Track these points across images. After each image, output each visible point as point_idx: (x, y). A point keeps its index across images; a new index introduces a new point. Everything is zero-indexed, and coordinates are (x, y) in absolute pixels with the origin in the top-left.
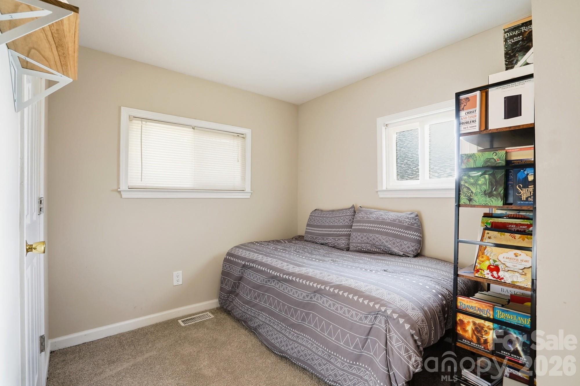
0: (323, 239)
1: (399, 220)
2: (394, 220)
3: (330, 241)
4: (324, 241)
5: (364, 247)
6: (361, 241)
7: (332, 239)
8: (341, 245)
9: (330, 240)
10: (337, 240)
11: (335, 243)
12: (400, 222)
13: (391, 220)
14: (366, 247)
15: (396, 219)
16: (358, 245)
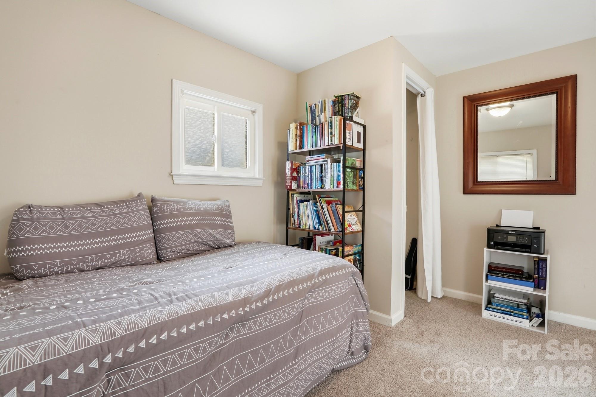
0: (102, 258)
1: (221, 209)
2: (217, 210)
3: (124, 257)
4: (106, 261)
5: (190, 248)
6: (187, 242)
7: (127, 251)
8: (147, 257)
9: (124, 255)
10: (140, 251)
11: (136, 257)
12: (222, 210)
13: (213, 210)
14: (193, 247)
15: (218, 208)
16: (183, 247)
